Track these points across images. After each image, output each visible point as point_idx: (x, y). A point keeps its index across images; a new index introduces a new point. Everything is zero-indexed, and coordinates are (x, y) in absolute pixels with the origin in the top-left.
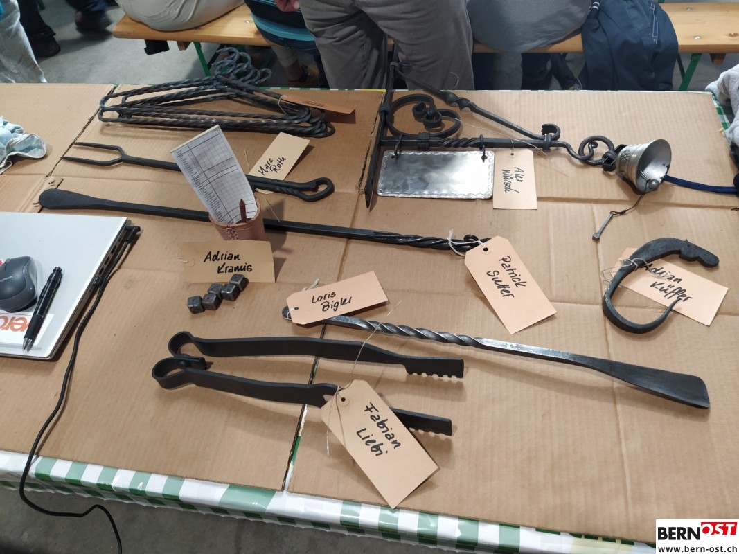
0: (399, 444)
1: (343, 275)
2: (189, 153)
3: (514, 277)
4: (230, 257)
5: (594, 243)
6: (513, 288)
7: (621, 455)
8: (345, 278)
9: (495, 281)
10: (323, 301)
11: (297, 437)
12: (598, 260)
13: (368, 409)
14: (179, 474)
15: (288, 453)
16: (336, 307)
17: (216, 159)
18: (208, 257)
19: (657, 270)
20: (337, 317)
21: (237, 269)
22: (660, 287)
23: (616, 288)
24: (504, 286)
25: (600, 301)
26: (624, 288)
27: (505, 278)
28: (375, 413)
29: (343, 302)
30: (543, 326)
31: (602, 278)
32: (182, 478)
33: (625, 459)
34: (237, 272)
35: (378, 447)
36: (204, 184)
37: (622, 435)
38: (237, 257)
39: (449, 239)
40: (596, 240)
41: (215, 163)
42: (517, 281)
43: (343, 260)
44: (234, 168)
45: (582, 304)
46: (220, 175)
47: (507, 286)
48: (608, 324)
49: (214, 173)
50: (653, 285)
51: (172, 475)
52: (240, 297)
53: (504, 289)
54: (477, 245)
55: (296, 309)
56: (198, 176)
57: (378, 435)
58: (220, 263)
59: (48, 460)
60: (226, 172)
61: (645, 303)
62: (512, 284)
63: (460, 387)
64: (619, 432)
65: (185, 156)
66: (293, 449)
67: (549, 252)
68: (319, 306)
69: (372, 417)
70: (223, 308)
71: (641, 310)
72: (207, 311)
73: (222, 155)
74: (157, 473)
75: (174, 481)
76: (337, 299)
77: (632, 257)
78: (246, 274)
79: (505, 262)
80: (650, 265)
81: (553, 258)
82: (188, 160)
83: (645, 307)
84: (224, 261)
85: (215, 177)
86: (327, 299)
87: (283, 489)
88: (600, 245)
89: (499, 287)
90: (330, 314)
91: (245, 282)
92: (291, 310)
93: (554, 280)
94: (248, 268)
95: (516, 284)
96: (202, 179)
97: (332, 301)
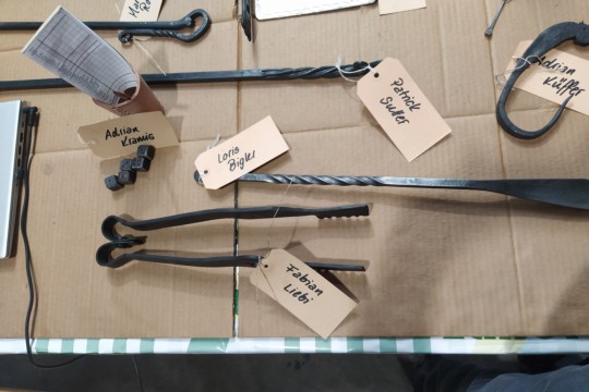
0: (321, 292)
1: (242, 125)
2: (42, 46)
3: (408, 100)
4: (129, 131)
5: (486, 41)
6: (407, 114)
7: (515, 265)
8: (245, 128)
9: (389, 108)
10: (228, 159)
11: (235, 291)
12: (491, 60)
13: (289, 269)
14: (148, 336)
15: (231, 307)
16: (242, 163)
17: (74, 43)
18: (108, 134)
19: (550, 63)
20: (246, 176)
21: (139, 139)
22: (552, 83)
23: (510, 92)
24: (398, 113)
25: (494, 109)
26: (518, 90)
27: (399, 103)
28: (296, 271)
29: (248, 158)
30: (439, 147)
31: (496, 83)
32: (152, 339)
33: (518, 267)
34: (141, 143)
35: (304, 297)
36: (73, 70)
37: (515, 245)
38: (135, 130)
39: (338, 67)
40: (489, 36)
41: (74, 47)
42: (411, 104)
43: (238, 107)
44: (97, 44)
45: (476, 115)
46: (85, 56)
47: (402, 112)
48: (502, 134)
49: (78, 56)
50: (546, 82)
51: (143, 338)
52: (152, 166)
53: (399, 116)
54: (368, 71)
55: (206, 172)
56: (63, 66)
57: (303, 288)
58: (122, 138)
59: (43, 341)
60: (90, 51)
61: (538, 102)
62: (406, 109)
63: (367, 223)
64: (512, 244)
65: (40, 51)
66: (235, 303)
67: (441, 60)
68: (225, 165)
69: (294, 275)
70: (140, 180)
71: (533, 112)
72: (126, 186)
73: (77, 37)
74: (131, 338)
75: (147, 343)
76: (241, 155)
77: (525, 55)
78: (149, 142)
79: (397, 86)
80: (543, 59)
81: (445, 67)
82: (45, 54)
83: (538, 108)
84: (125, 135)
85: (81, 59)
86: (232, 157)
87: (234, 336)
88: (493, 41)
89: (394, 114)
90: (238, 174)
91: (152, 150)
92: (201, 173)
93: (448, 93)
94: (151, 137)
95: (411, 108)
96: (68, 66)
97: (237, 157)
